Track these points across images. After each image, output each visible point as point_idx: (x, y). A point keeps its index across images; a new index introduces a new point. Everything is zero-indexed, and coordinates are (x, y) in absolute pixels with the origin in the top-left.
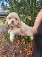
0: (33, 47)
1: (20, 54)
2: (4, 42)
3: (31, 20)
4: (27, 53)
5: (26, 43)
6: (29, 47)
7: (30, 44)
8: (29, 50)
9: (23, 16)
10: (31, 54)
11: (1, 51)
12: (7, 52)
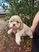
0: (31, 44)
1: (19, 50)
2: (4, 39)
3: (29, 19)
4: (26, 50)
5: (25, 40)
6: (28, 44)
7: (29, 41)
8: (28, 47)
9: (22, 16)
10: (29, 50)
11: (1, 48)
12: (7, 49)
